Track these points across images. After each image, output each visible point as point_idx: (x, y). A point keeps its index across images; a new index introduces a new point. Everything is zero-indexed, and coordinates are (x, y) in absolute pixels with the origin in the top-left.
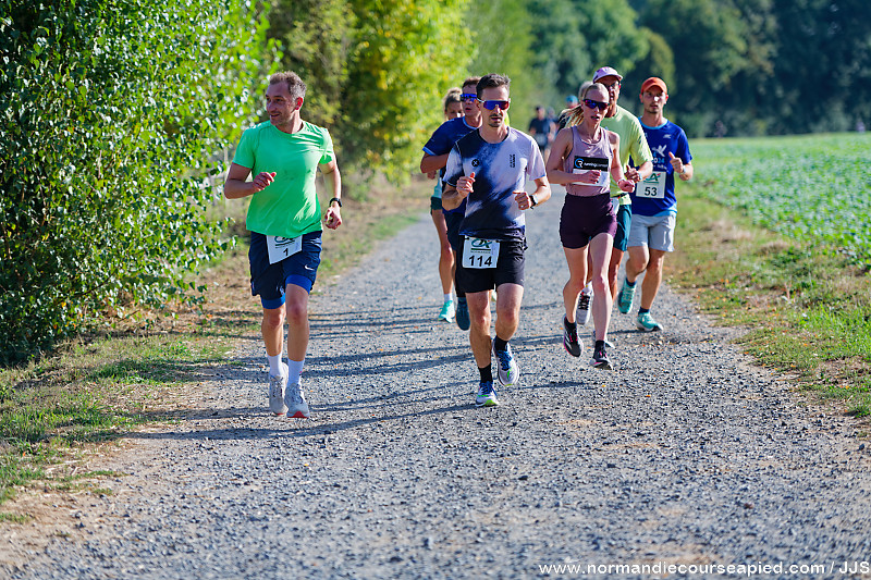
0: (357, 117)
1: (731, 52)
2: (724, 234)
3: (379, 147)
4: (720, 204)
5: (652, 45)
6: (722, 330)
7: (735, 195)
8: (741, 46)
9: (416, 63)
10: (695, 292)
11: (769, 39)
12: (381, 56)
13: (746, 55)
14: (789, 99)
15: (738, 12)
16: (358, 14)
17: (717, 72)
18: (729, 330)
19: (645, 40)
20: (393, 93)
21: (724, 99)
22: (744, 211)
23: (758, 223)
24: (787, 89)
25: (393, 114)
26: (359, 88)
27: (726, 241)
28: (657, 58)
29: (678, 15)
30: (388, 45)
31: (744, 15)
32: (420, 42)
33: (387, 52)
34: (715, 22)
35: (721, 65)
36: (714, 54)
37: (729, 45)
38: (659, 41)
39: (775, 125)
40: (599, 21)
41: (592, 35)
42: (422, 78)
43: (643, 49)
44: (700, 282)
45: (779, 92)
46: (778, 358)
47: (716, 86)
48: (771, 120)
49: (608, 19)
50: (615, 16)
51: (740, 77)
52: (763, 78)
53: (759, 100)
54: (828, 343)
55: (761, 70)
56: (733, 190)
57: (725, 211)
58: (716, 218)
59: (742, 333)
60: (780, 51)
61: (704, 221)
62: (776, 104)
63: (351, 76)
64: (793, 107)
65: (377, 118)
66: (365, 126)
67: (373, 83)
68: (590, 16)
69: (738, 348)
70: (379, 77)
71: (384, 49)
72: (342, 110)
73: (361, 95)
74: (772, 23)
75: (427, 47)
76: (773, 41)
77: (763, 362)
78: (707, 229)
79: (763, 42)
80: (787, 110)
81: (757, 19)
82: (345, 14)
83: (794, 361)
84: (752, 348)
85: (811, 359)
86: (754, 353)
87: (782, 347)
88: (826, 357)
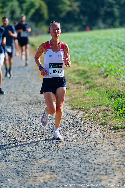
8: (69, 3)
13: (70, 6)
19: (38, 2)
37: (64, 3)
43: (37, 6)
52: (76, 13)
53: (75, 20)
55: (75, 11)
77: (74, 108)
80: (84, 23)
83: (84, 108)
84: (70, 104)
85: (89, 107)
86: (71, 105)
87: (80, 103)
88: (94, 106)
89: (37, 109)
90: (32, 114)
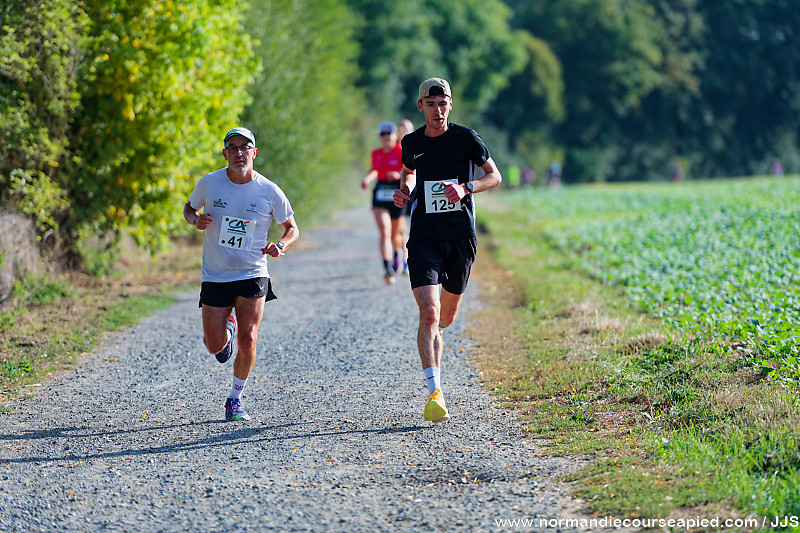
0: (93, 158)
1: (641, 64)
2: (585, 322)
3: (126, 199)
4: (593, 278)
5: (532, 55)
6: (550, 461)
7: (616, 265)
8: (655, 55)
9: (177, 83)
10: (526, 406)
11: (694, 46)
12: (127, 73)
13: (662, 68)
14: (720, 128)
15: (651, 10)
16: (94, 15)
17: (623, 91)
18: (561, 461)
19: (522, 47)
20: (143, 124)
21: (633, 129)
22: (620, 288)
23: (636, 305)
24: (719, 114)
25: (143, 155)
26: (95, 118)
27: (586, 332)
28: (540, 72)
29: (568, 13)
30: (136, 60)
31: (660, 12)
32: (182, 54)
33: (135, 69)
34: (619, 23)
35: (627, 81)
36: (618, 67)
37: (639, 55)
38: (543, 49)
39: (702, 165)
40: (459, 21)
41: (449, 40)
42: (184, 104)
43: (520, 59)
44: (538, 392)
45: (709, 118)
46: (616, 503)
47: (621, 110)
48: (697, 157)
49: (472, 18)
50: (482, 14)
51: (654, 97)
52: (685, 100)
53: (681, 130)
54: (688, 481)
55: (682, 88)
56: (615, 258)
57: (596, 287)
58: (580, 299)
59: (575, 466)
60: (709, 62)
61: (564, 303)
62: (704, 134)
63: (83, 101)
64: (727, 140)
65: (121, 159)
66: (104, 170)
67: (116, 111)
68: (447, 16)
69: (567, 488)
70: (123, 103)
71: (129, 64)
72: (72, 149)
73: (100, 127)
74: (698, 23)
75: (191, 61)
76: (699, 48)
77: (596, 509)
78: (565, 315)
79: (685, 50)
80: (718, 144)
81: (677, 19)
82: (75, 16)
83: (638, 508)
84: (584, 488)
85: (661, 505)
86: (587, 495)
87: (624, 487)
88: (682, 502)
89: (436, 503)
90: (414, 523)
